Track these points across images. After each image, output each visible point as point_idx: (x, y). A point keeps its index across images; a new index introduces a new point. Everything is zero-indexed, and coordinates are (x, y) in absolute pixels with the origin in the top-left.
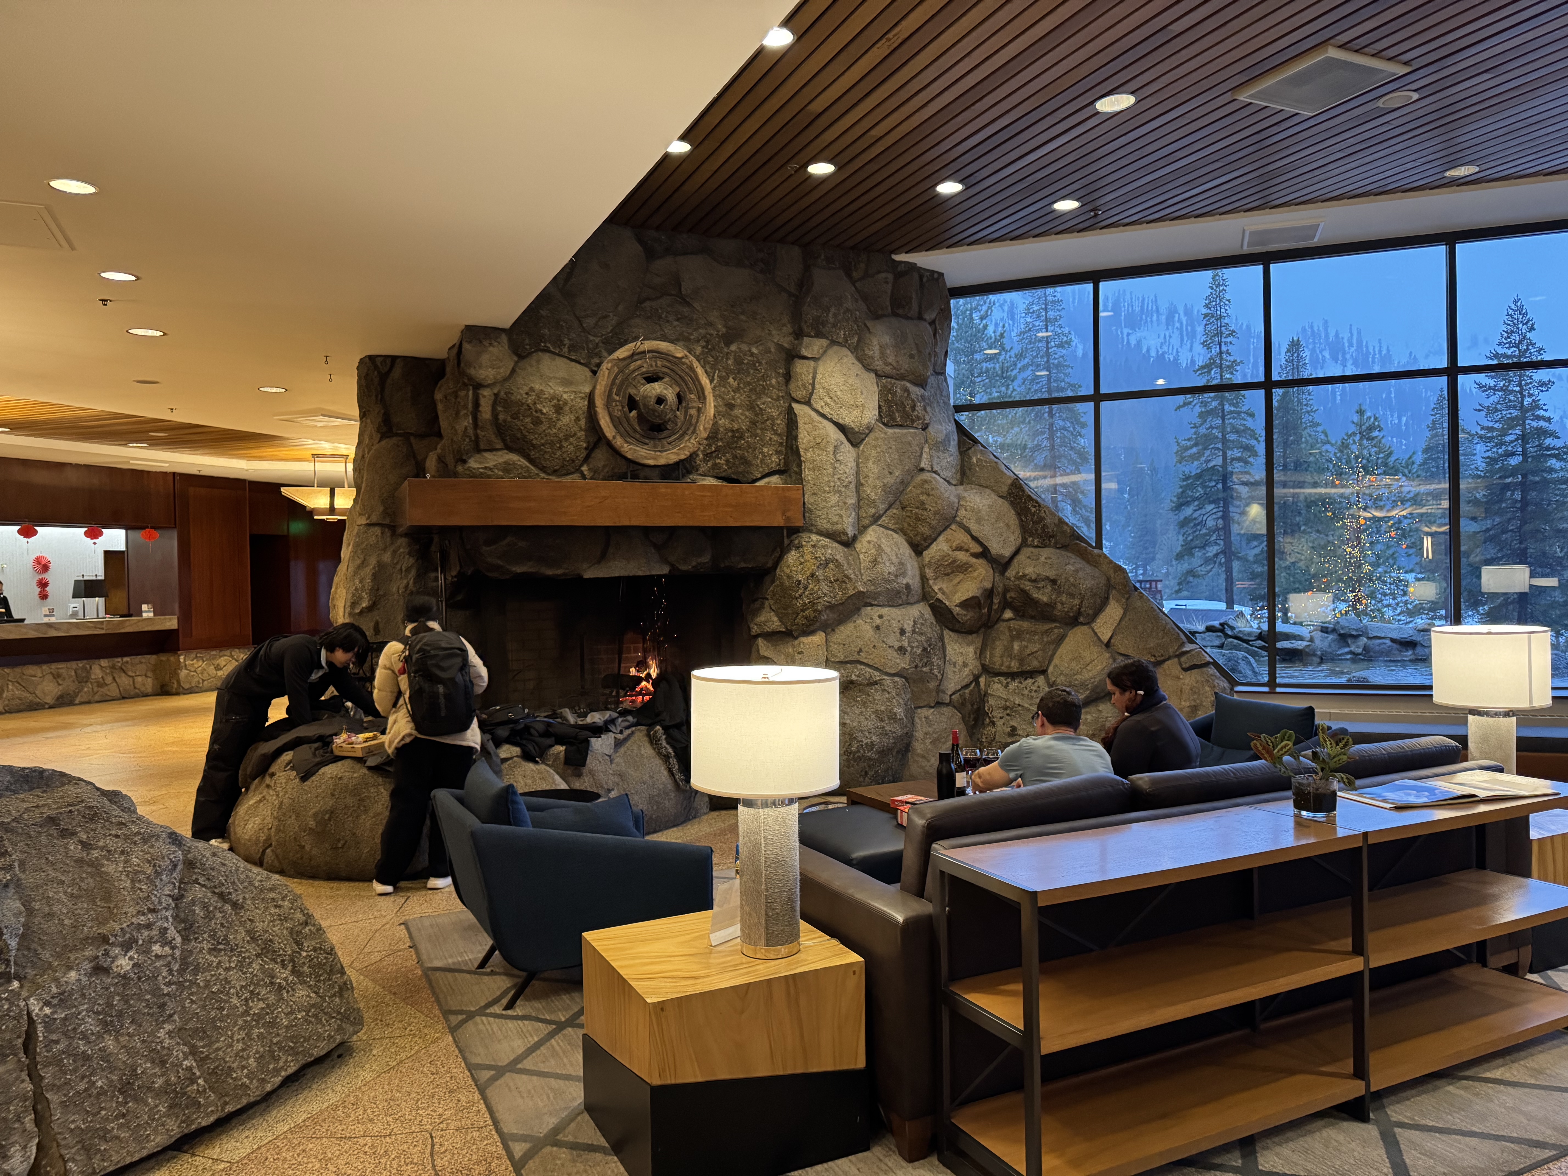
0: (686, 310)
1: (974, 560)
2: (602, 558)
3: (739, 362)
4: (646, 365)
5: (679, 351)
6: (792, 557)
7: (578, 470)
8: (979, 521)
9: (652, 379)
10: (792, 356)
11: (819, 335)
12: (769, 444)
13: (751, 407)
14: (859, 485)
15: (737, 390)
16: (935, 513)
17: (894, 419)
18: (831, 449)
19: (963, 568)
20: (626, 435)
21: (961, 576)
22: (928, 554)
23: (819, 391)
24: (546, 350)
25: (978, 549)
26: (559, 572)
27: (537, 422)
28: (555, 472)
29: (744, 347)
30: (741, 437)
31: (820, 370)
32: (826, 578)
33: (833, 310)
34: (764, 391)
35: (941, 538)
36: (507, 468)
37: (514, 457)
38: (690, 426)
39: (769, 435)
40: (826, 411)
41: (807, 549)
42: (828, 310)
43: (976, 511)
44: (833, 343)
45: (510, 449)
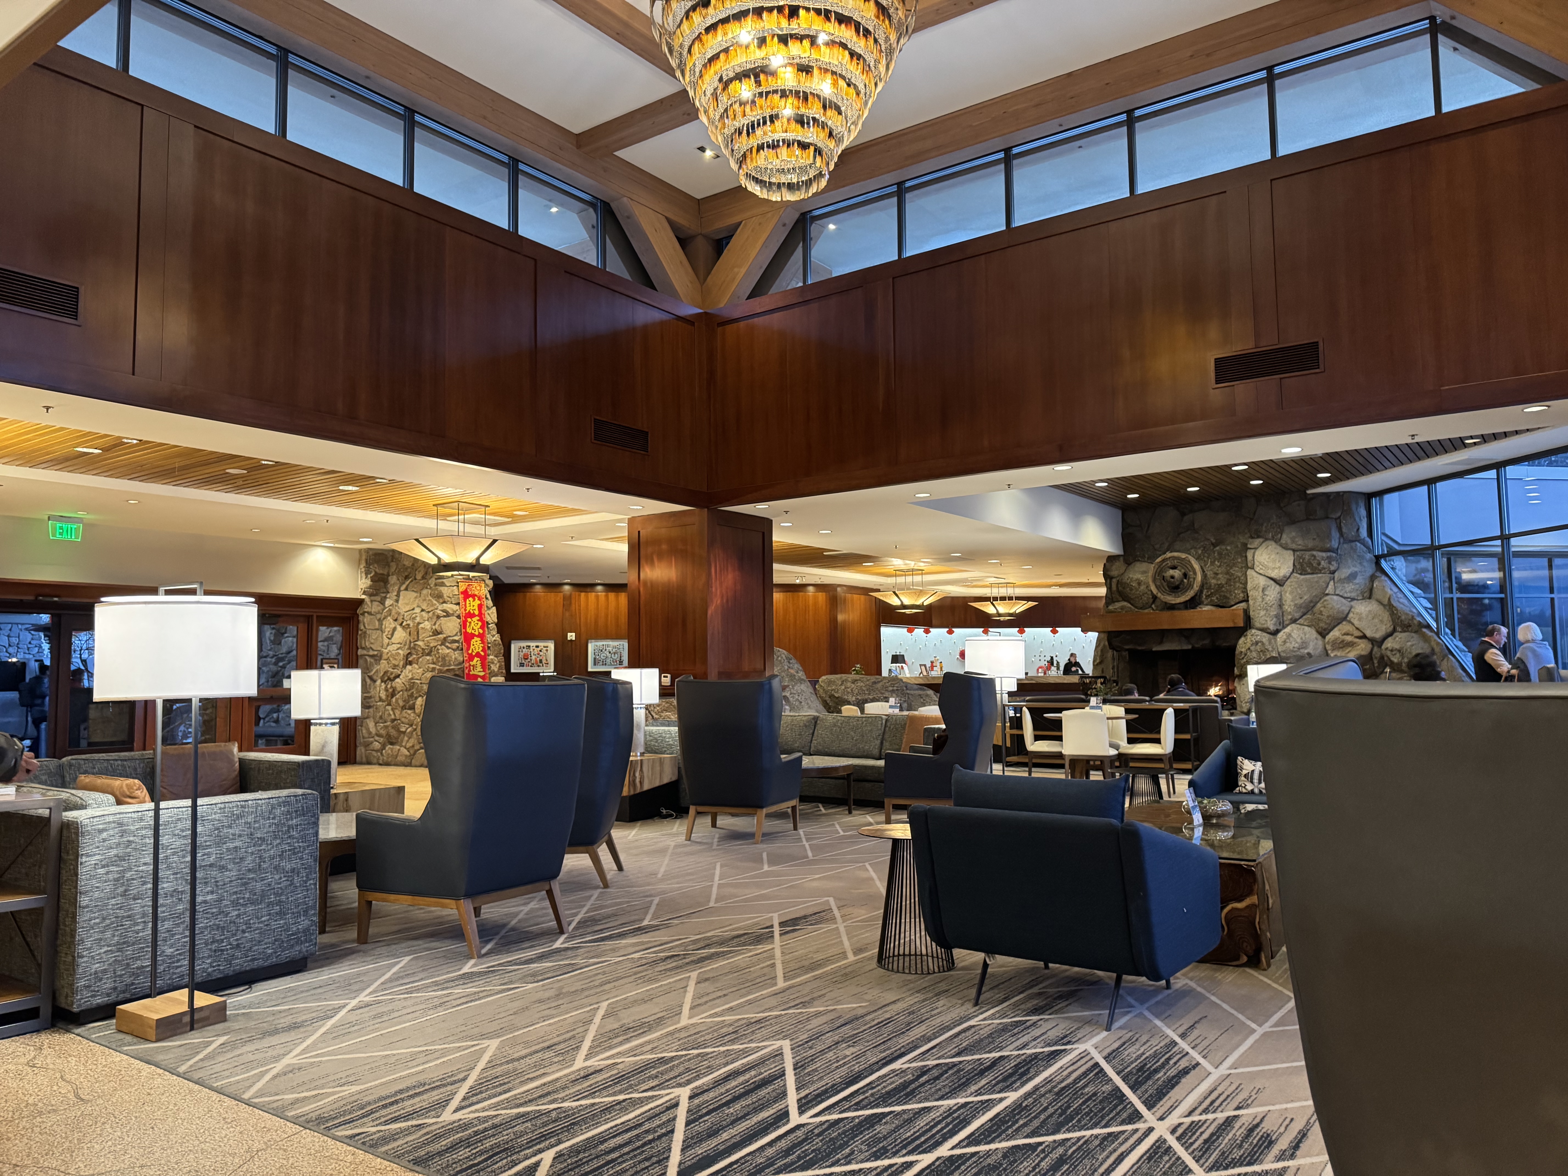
0: (1196, 535)
1: (1357, 640)
2: (1161, 643)
3: (1220, 554)
4: (1169, 563)
5: (1183, 556)
6: (1242, 640)
7: (1151, 607)
8: (1360, 620)
9: (1174, 568)
10: (1246, 548)
11: (1258, 537)
12: (1239, 588)
13: (1227, 573)
14: (1281, 606)
15: (1219, 567)
16: (1328, 617)
17: (1306, 571)
18: (1261, 590)
19: (1351, 644)
20: (1163, 592)
21: (1350, 649)
22: (1328, 637)
23: (1257, 563)
24: (1139, 560)
25: (1360, 634)
26: (1143, 648)
27: (1131, 590)
28: (1141, 608)
29: (1223, 547)
30: (1223, 587)
31: (1257, 553)
32: (1256, 650)
33: (1265, 524)
34: (1234, 565)
35: (1336, 629)
36: (1122, 608)
37: (1125, 604)
38: (1190, 586)
39: (1238, 585)
40: (1261, 572)
41: (1249, 636)
42: (1262, 525)
43: (1359, 614)
44: (1266, 539)
45: (1125, 601)
